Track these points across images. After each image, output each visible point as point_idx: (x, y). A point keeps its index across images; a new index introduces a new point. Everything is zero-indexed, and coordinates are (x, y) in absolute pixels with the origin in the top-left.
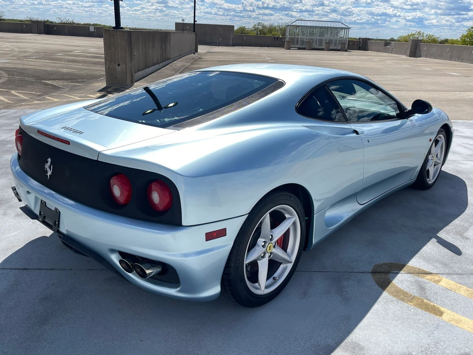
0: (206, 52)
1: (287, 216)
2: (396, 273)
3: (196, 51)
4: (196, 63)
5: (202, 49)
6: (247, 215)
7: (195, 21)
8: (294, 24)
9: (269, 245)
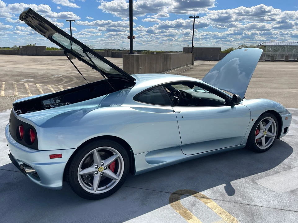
0: (199, 64)
1: (114, 153)
2: (187, 195)
3: (193, 64)
4: (187, 71)
5: (196, 63)
6: (76, 149)
7: (193, 46)
8: (262, 45)
9: (101, 168)
